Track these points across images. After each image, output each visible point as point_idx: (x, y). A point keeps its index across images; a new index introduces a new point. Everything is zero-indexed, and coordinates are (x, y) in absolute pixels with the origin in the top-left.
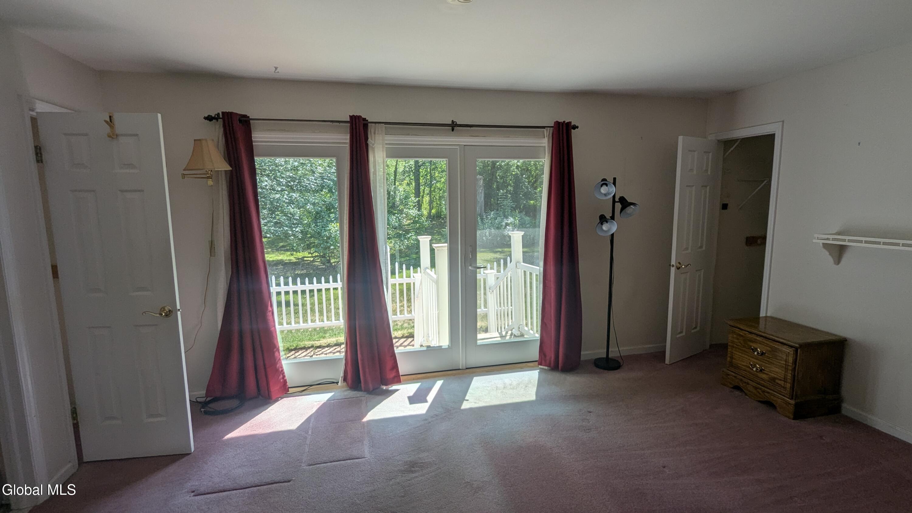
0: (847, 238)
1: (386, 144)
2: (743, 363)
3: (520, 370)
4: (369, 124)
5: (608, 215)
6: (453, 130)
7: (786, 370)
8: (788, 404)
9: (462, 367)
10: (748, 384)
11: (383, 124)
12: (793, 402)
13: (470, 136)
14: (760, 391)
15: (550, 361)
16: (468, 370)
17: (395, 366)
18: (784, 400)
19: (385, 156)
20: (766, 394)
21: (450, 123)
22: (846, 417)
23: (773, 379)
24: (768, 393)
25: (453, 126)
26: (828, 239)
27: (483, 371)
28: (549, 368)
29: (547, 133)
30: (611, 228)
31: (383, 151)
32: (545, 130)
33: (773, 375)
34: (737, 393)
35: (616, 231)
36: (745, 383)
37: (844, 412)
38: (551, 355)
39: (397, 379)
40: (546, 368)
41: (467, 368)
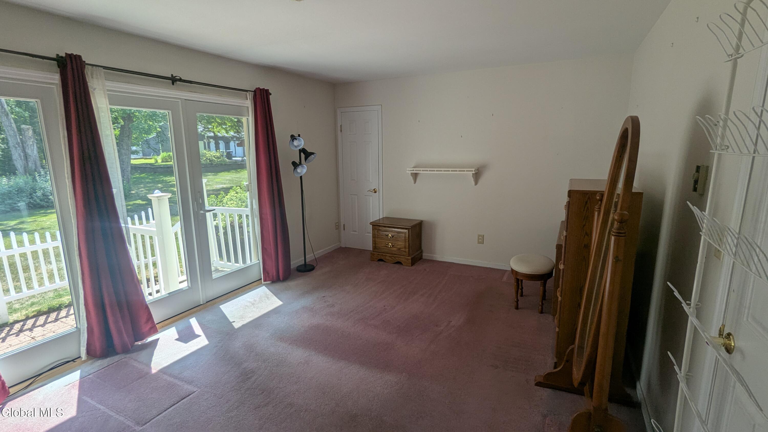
0: (421, 169)
1: (108, 90)
2: (383, 245)
3: (250, 290)
4: (86, 66)
5: (298, 161)
6: (173, 84)
7: (405, 242)
8: (408, 259)
9: (203, 302)
10: (386, 256)
11: (102, 68)
12: (410, 258)
13: (189, 91)
14: (393, 258)
15: (273, 276)
16: (208, 304)
17: (150, 317)
18: (405, 258)
19: (108, 103)
20: (397, 258)
21: (170, 76)
22: (425, 259)
23: (399, 249)
24: (397, 257)
25: (174, 80)
26: (413, 170)
27: (222, 300)
28: (271, 282)
29: (250, 96)
30: (302, 170)
31: (105, 97)
32: (248, 94)
33: (399, 247)
34: (381, 263)
35: (306, 172)
36: (384, 256)
37: (424, 257)
38: (273, 272)
39: (154, 330)
40: (269, 282)
41: (207, 302)
